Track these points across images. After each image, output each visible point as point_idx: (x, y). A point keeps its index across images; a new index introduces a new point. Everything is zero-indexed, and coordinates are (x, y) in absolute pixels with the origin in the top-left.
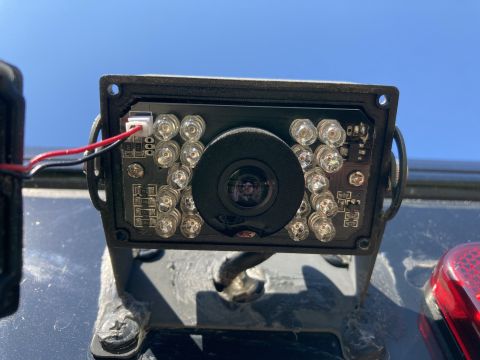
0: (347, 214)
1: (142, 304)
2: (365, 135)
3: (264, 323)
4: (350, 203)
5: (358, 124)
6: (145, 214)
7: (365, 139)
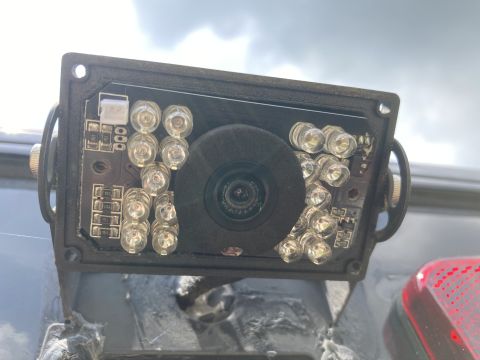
0: (340, 233)
1: (94, 326)
2: (369, 147)
3: (236, 348)
4: (344, 221)
5: (364, 135)
6: (106, 223)
7: (368, 151)
